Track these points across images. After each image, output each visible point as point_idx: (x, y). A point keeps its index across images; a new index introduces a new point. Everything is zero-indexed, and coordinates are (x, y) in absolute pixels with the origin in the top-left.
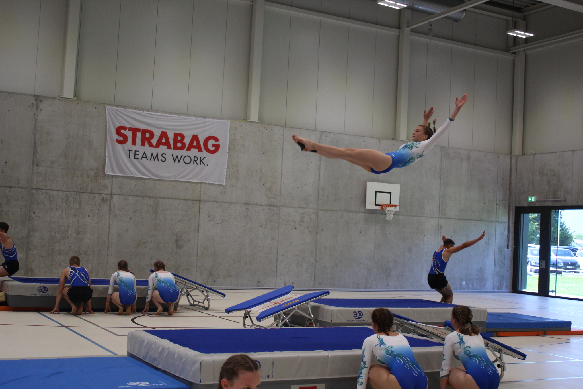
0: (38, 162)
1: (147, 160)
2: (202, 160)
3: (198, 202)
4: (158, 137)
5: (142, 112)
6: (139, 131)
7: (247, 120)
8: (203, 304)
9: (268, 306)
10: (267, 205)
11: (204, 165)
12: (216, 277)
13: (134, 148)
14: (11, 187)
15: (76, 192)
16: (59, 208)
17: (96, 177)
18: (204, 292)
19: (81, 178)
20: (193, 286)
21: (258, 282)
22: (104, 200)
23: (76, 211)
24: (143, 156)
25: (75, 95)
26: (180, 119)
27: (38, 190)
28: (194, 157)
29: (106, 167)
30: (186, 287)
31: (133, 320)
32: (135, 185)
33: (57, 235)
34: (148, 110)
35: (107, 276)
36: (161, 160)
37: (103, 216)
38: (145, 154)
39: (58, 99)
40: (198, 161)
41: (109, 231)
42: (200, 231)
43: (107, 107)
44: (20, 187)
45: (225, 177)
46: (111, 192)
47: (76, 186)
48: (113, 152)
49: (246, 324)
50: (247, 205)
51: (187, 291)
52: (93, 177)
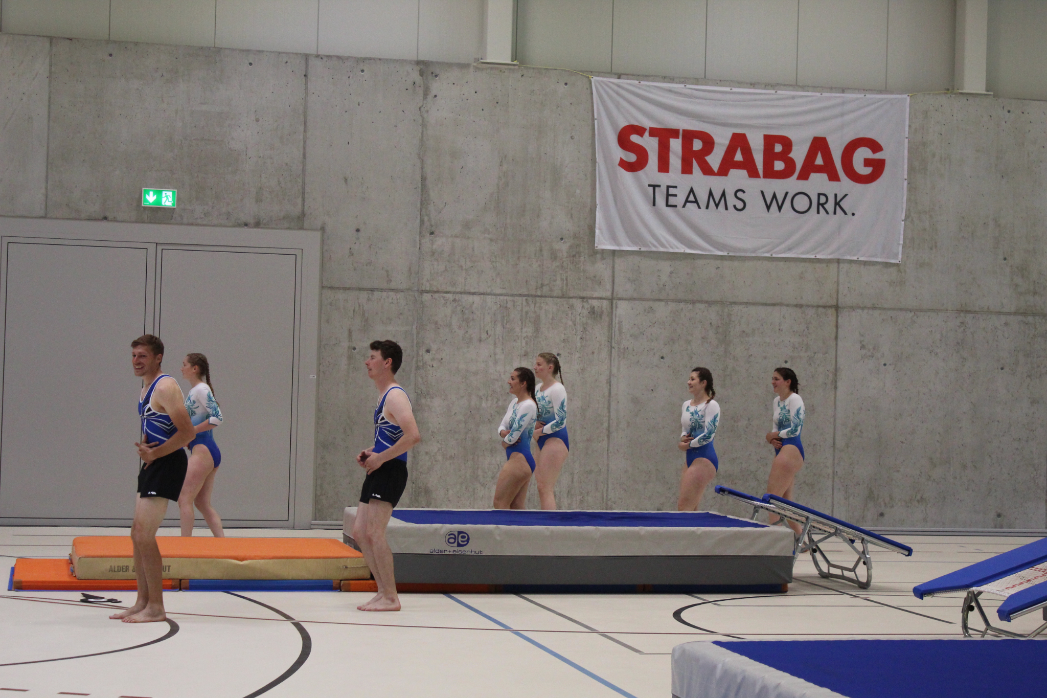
0: (432, 226)
1: (699, 207)
2: (838, 199)
3: (833, 309)
4: (725, 149)
5: (683, 86)
6: (677, 137)
7: (956, 91)
8: (853, 573)
9: (1029, 581)
10: (1015, 313)
11: (845, 213)
12: (885, 503)
13: (664, 179)
14: (372, 290)
15: (524, 296)
16: (488, 338)
17: (574, 256)
18: (856, 541)
19: (537, 261)
20: (827, 529)
21: (999, 515)
22: (594, 313)
23: (527, 343)
24: (689, 199)
25: (515, 56)
26: (779, 99)
27: (436, 295)
28: (819, 195)
29: (597, 231)
30: (809, 530)
31: (677, 615)
32: (671, 273)
33: (484, 405)
34: (697, 81)
35: (609, 503)
36: (735, 206)
37: (593, 353)
38: (691, 195)
39: (474, 66)
40: (830, 206)
41: (610, 390)
42: (839, 384)
43: (594, 79)
44: (392, 290)
45: (901, 242)
46: (613, 293)
47: (527, 281)
48: (613, 191)
49: (969, 626)
50: (962, 314)
51: (811, 540)
52: (567, 257)
